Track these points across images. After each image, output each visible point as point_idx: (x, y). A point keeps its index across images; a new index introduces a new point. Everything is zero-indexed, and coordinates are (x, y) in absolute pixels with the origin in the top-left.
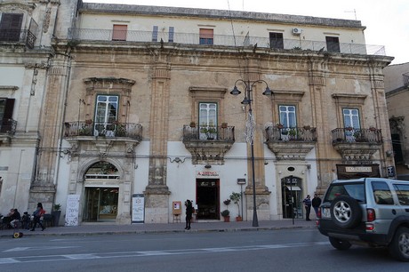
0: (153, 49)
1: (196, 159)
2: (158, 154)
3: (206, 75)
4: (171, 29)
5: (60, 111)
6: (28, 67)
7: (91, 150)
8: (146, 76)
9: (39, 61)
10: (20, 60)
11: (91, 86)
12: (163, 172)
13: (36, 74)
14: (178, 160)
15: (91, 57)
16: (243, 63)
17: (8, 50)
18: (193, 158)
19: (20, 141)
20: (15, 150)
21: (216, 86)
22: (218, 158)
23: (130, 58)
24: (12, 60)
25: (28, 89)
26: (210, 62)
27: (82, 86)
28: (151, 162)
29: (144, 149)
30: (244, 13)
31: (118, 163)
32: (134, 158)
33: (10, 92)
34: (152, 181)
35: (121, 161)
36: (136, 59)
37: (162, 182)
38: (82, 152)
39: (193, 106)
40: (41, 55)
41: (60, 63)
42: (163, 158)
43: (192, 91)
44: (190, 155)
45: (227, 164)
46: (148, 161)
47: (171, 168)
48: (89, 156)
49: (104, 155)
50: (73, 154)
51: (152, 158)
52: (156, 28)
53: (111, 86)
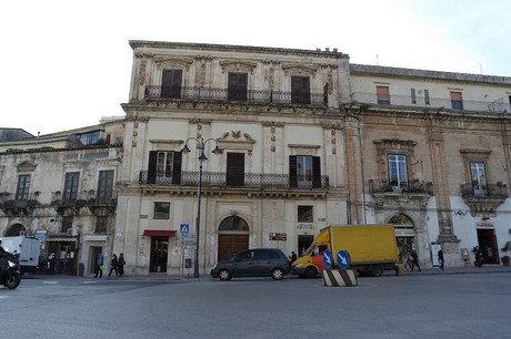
0: (429, 114)
1: (474, 212)
2: (443, 207)
3: (471, 138)
4: (426, 92)
5: (359, 169)
6: (325, 127)
7: (393, 204)
8: (423, 138)
9: (334, 122)
10: (318, 121)
11: (382, 146)
12: (450, 223)
13: (333, 134)
14: (460, 213)
15: (375, 119)
16: (500, 127)
17: (310, 112)
18: (471, 211)
19: (334, 195)
20: (331, 203)
21: (482, 148)
22: (492, 211)
23: (407, 121)
24: (310, 121)
25: (329, 148)
26: (473, 126)
27: (373, 146)
28: (440, 215)
29: (432, 203)
30: (484, 77)
31: (415, 216)
32: (425, 210)
33: (314, 150)
34: (443, 231)
35: (418, 213)
36: (413, 122)
37: (451, 231)
38: (385, 205)
39: (465, 166)
40: (336, 117)
41: (352, 124)
42: (448, 210)
43: (463, 152)
44: (468, 209)
45: (499, 216)
46: (436, 213)
47: (455, 219)
48: (391, 209)
49: (404, 209)
50: (378, 208)
51: (439, 211)
52: (413, 91)
53: (399, 146)
